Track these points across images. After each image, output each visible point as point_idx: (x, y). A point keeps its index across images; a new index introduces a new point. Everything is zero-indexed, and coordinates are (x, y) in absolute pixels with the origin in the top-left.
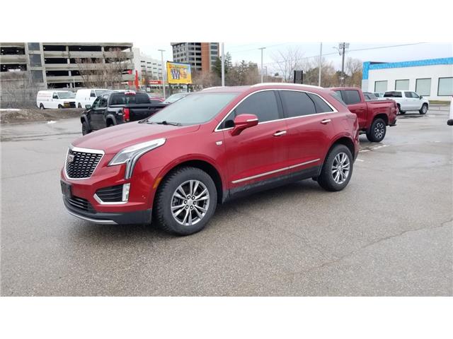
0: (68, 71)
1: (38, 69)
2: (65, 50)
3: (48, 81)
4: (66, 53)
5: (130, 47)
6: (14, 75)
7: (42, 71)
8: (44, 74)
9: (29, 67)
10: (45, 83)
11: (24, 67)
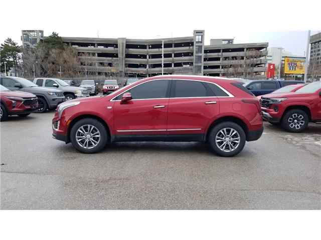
0: (219, 66)
1: (199, 64)
2: (220, 52)
3: (204, 72)
4: (220, 54)
5: (266, 47)
6: (185, 69)
7: (201, 66)
8: (202, 68)
9: (194, 64)
10: (202, 73)
11: (191, 64)
